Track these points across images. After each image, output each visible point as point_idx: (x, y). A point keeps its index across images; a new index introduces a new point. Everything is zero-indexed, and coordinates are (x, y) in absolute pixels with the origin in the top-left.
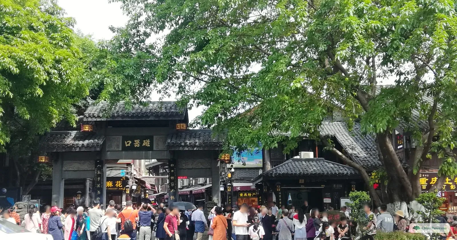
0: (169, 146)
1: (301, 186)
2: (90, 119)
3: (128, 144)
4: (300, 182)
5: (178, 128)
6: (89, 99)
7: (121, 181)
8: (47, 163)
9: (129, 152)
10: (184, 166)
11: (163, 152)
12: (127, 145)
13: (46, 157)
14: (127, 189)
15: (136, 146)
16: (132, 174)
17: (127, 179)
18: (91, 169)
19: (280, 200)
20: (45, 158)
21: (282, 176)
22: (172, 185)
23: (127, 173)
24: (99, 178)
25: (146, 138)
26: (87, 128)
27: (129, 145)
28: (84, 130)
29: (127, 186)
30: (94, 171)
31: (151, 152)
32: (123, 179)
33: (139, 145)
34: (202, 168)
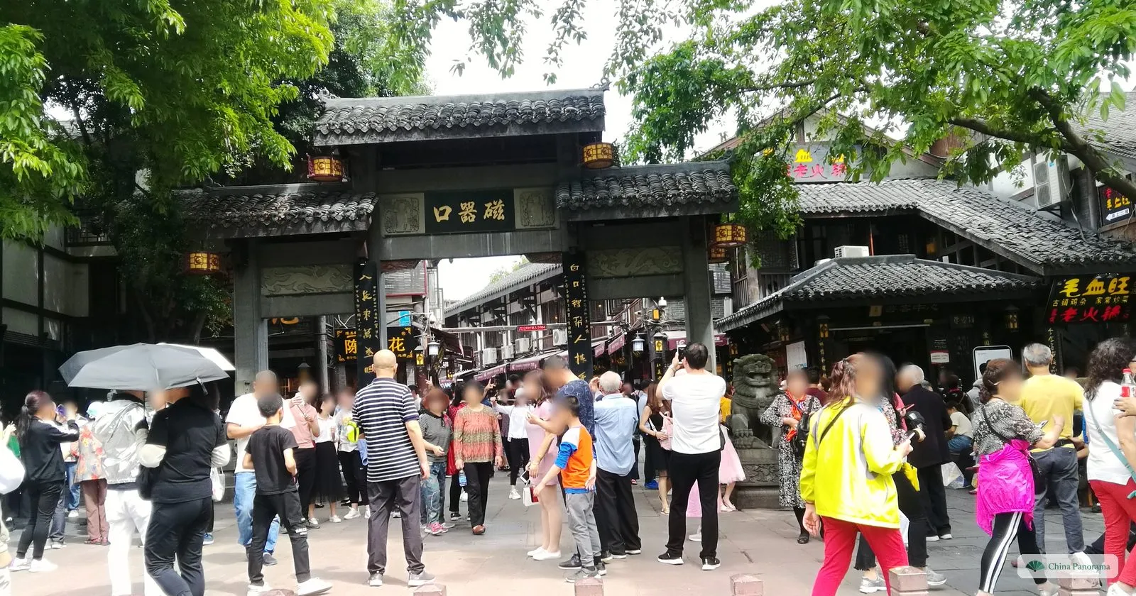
0: (568, 210)
1: (875, 324)
2: (333, 141)
3: (443, 214)
4: (872, 314)
5: (590, 159)
6: (325, 93)
7: (401, 337)
8: (214, 274)
9: (447, 237)
10: (606, 270)
11: (542, 232)
12: (439, 219)
13: (211, 256)
14: (418, 355)
15: (464, 220)
16: (425, 319)
17: (416, 331)
18: (341, 288)
19: (823, 360)
20: (208, 258)
21: (833, 299)
22: (578, 323)
23: (415, 319)
24: (367, 313)
25: (492, 196)
26: (324, 168)
27: (446, 217)
28: (317, 172)
29: (418, 348)
30: (350, 292)
31: (508, 234)
32: (407, 332)
33: (474, 217)
34: (656, 274)
